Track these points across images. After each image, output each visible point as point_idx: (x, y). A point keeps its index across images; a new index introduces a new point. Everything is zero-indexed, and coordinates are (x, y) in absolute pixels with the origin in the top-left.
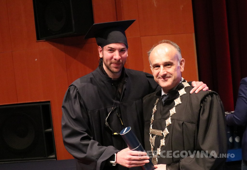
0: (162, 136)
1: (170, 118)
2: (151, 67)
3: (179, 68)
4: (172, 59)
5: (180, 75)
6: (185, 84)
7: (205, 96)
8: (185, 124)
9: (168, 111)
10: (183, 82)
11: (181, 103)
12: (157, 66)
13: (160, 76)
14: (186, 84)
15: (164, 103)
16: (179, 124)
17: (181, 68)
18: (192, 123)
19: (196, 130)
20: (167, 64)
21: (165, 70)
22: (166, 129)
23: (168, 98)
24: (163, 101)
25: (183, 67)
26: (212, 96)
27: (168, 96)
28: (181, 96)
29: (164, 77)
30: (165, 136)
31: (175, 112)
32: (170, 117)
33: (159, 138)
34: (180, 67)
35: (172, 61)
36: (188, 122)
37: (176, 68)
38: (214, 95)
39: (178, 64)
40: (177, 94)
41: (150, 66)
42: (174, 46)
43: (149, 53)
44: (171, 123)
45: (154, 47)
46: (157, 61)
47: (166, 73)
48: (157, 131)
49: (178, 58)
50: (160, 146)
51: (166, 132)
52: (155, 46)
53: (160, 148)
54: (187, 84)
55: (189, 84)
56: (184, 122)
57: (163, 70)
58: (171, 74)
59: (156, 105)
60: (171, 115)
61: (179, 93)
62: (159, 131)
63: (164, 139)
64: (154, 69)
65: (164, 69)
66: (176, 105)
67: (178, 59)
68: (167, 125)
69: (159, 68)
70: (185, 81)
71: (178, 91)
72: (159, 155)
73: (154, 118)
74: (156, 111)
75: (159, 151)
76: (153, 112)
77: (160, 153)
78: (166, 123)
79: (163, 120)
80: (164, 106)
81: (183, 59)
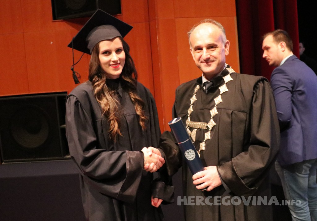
0: (206, 129)
1: (215, 108)
2: (191, 50)
4: (216, 41)
5: (225, 60)
6: (230, 70)
7: (257, 81)
8: (235, 114)
9: (212, 100)
10: (227, 67)
11: (227, 90)
12: (199, 48)
13: (202, 59)
14: (231, 70)
15: (208, 91)
16: (228, 114)
17: (225, 51)
18: (243, 112)
19: (247, 120)
20: (211, 47)
21: (208, 53)
22: (212, 120)
23: (213, 85)
24: (206, 89)
25: (228, 50)
26: (263, 83)
27: (211, 83)
28: (226, 83)
29: (208, 61)
30: (210, 128)
31: (222, 101)
32: (216, 106)
33: (201, 133)
35: (216, 43)
36: (238, 111)
37: (220, 51)
38: (266, 82)
39: (222, 47)
40: (222, 81)
41: (191, 48)
42: (218, 26)
43: (190, 34)
44: (217, 113)
46: (199, 43)
47: (209, 56)
48: (200, 124)
49: (222, 39)
50: (204, 140)
52: (196, 26)
53: (204, 142)
54: (232, 70)
55: (234, 70)
56: (234, 111)
57: (206, 53)
58: (215, 58)
59: (195, 94)
60: (216, 104)
61: (223, 79)
62: (202, 123)
63: (209, 132)
64: (196, 52)
66: (222, 92)
67: (223, 41)
68: (212, 116)
69: (202, 51)
70: (229, 67)
71: (224, 78)
72: (202, 151)
73: (193, 109)
74: (196, 101)
75: (203, 146)
76: (192, 103)
77: (204, 148)
78: (211, 114)
79: (207, 110)
80: (207, 94)
81: (228, 41)
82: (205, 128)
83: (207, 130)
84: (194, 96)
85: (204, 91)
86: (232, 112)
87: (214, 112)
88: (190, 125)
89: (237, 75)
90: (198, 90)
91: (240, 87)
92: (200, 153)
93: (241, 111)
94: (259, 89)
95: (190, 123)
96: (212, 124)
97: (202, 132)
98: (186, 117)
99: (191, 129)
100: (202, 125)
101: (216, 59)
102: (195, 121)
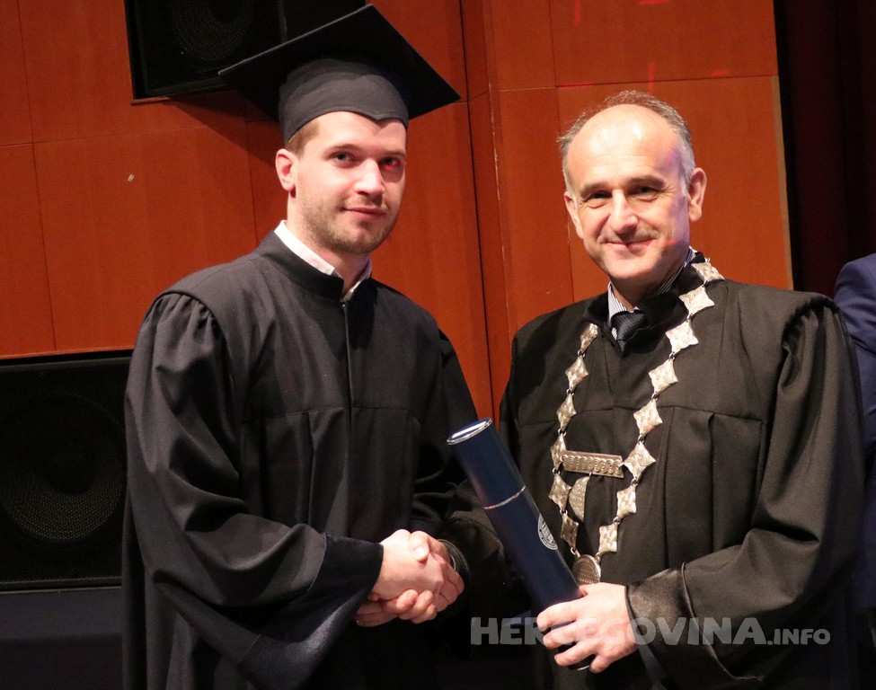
0: (622, 477)
1: (652, 405)
2: (569, 200)
3: (684, 204)
4: (661, 169)
5: (688, 235)
6: (704, 270)
7: (797, 311)
8: (721, 424)
9: (644, 377)
10: (696, 261)
11: (695, 341)
12: (600, 193)
13: (609, 232)
14: (708, 271)
15: (625, 346)
16: (696, 426)
17: (689, 205)
18: (749, 418)
19: (763, 445)
20: (640, 188)
21: (630, 210)
22: (640, 447)
23: (643, 323)
24: (620, 337)
25: (698, 202)
26: (820, 316)
27: (640, 317)
28: (692, 318)
29: (629, 237)
30: (636, 476)
31: (675, 380)
32: (655, 397)
33: (602, 491)
34: (686, 202)
35: (658, 175)
36: (731, 416)
37: (673, 205)
38: (827, 312)
39: (680, 189)
40: (678, 306)
41: (567, 194)
42: (666, 117)
43: (567, 142)
44: (660, 421)
45: (584, 118)
46: (599, 174)
47: (633, 220)
48: (599, 459)
49: (681, 165)
50: (616, 516)
51: (640, 458)
52: (589, 116)
53: (616, 524)
54: (712, 272)
55: (720, 272)
56: (717, 416)
57: (625, 207)
58: (655, 228)
59: (581, 354)
60: (657, 389)
61: (682, 304)
62: (605, 457)
63: (632, 489)
64: (586, 204)
65: (629, 204)
66: (675, 350)
67: (682, 171)
68: (642, 431)
69: (608, 200)
70: (703, 261)
71: (682, 298)
72: (609, 554)
73: (576, 407)
74: (584, 378)
75: (608, 538)
76: (571, 385)
77: (614, 547)
78: (639, 423)
79: (623, 412)
80: (625, 355)
81: (699, 169)
82: (615, 475)
83: (624, 479)
84: (579, 361)
85: (614, 343)
86: (712, 418)
87: (649, 419)
88: (564, 465)
89: (727, 289)
90: (594, 340)
91: (737, 331)
92: (600, 564)
93: (742, 415)
94: (804, 340)
95: (566, 456)
96: (640, 461)
97: (607, 488)
98: (550, 435)
99: (570, 477)
100: (608, 462)
101: (656, 232)
102: (582, 451)
